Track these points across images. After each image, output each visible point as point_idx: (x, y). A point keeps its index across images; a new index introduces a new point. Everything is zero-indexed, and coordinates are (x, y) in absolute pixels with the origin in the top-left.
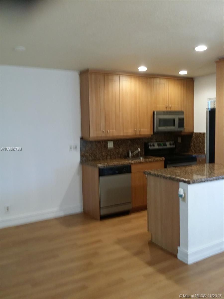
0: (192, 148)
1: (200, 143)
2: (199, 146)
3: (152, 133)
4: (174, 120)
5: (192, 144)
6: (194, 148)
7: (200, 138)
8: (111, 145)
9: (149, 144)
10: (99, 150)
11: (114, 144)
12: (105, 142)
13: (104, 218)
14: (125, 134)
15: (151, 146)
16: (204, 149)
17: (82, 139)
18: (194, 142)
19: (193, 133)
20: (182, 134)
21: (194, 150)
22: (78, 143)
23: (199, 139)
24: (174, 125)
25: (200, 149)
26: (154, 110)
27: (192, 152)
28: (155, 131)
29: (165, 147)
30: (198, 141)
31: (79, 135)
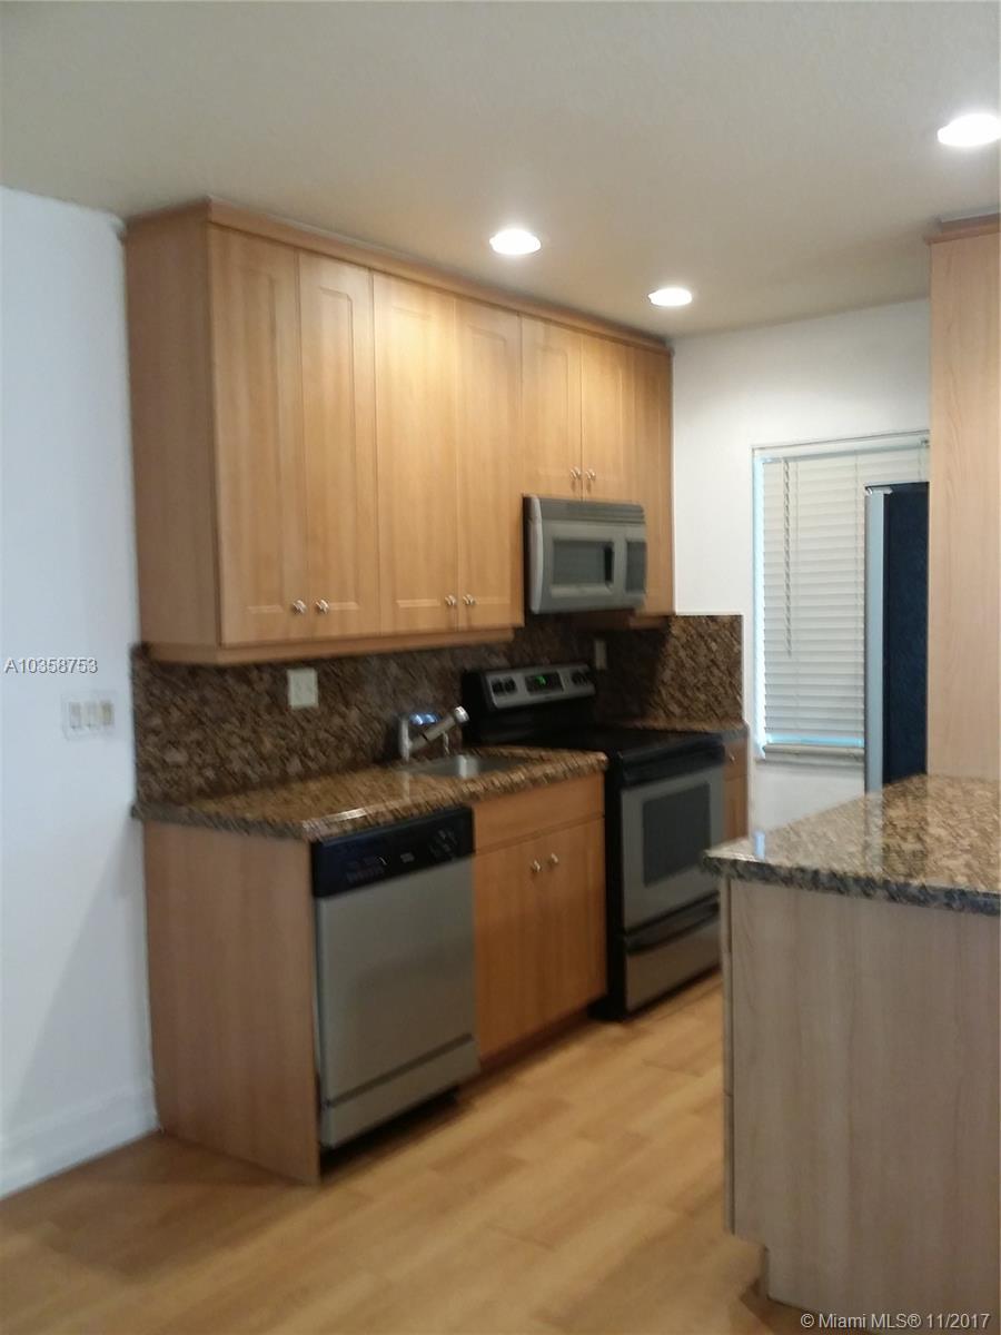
0: (664, 696)
1: (716, 671)
2: (708, 684)
3: (519, 620)
4: (608, 553)
5: (667, 675)
6: (678, 695)
7: (714, 646)
8: (303, 690)
9: (491, 679)
10: (242, 720)
11: (320, 684)
12: (277, 672)
13: (338, 1160)
14: (402, 628)
15: (499, 688)
16: (735, 698)
17: (143, 654)
18: (681, 665)
19: (668, 618)
20: (633, 623)
21: (680, 704)
22: (117, 684)
23: (709, 649)
24: (608, 576)
25: (716, 699)
26: (527, 492)
27: (669, 714)
28: (536, 607)
29: (554, 695)
30: (702, 659)
31: (125, 633)
